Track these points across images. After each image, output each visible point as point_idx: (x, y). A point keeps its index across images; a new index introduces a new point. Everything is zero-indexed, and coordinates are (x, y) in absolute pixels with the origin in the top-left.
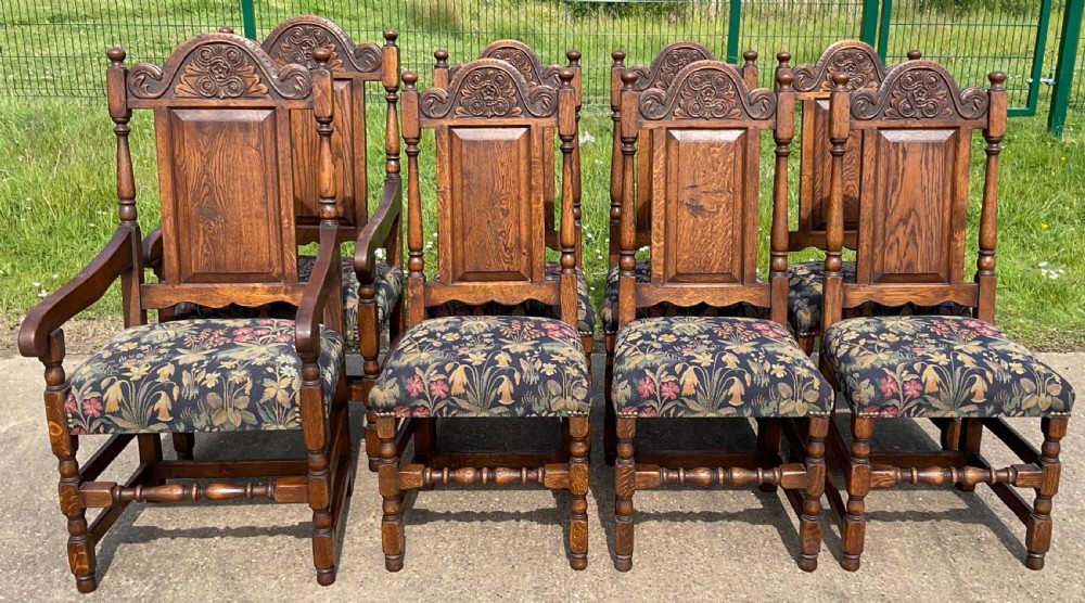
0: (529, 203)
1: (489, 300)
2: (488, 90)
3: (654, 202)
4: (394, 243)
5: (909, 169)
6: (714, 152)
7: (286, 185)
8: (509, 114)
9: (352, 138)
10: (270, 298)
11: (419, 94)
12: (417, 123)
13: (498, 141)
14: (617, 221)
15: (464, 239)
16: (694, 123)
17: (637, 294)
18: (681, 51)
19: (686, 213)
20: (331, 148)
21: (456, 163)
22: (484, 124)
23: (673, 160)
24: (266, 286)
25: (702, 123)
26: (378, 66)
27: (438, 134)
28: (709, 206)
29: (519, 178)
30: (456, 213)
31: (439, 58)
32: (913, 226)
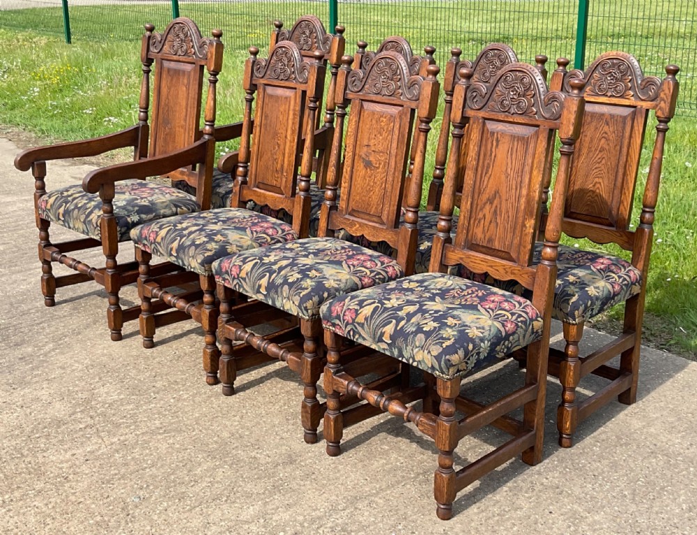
1: (266, 203)
2: (282, 62)
5: (499, 156)
6: (382, 121)
8: (289, 79)
11: (254, 62)
13: (282, 97)
16: (374, 97)
17: (329, 218)
19: (362, 165)
25: (379, 98)
28: (375, 162)
32: (496, 206)
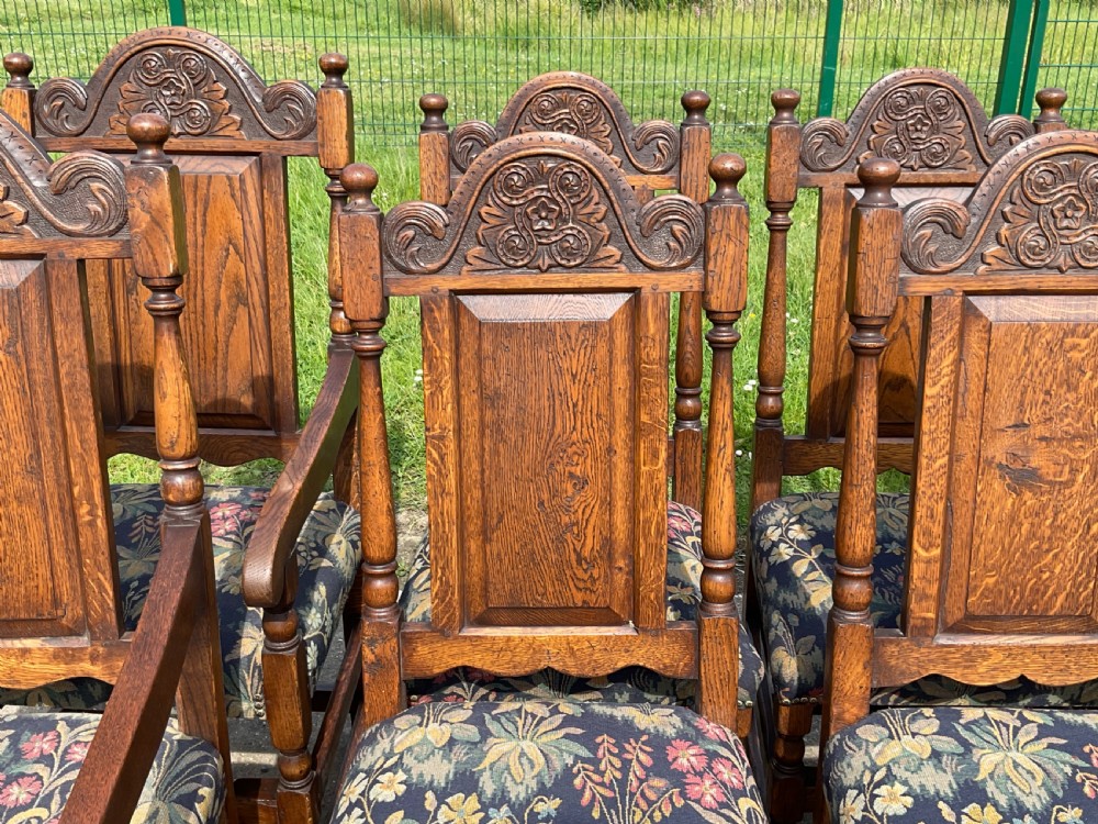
0: (633, 461)
1: (542, 665)
2: (541, 206)
3: (924, 461)
4: (348, 464)
6: (1074, 347)
7: (81, 431)
8: (590, 264)
9: (265, 267)
10: (60, 671)
11: (381, 218)
12: (377, 285)
13: (566, 325)
14: (769, 423)
15: (486, 540)
16: (1030, 280)
17: (875, 661)
18: (913, 90)
19: (998, 486)
20: (180, 346)
21: (469, 374)
22: (531, 285)
23: (974, 366)
24: (51, 645)
25: (1050, 280)
26: (310, 127)
27: (426, 311)
28: (1052, 469)
29: (611, 404)
30: (467, 481)
31: (429, 110)
